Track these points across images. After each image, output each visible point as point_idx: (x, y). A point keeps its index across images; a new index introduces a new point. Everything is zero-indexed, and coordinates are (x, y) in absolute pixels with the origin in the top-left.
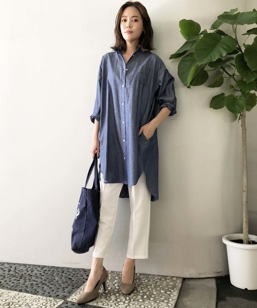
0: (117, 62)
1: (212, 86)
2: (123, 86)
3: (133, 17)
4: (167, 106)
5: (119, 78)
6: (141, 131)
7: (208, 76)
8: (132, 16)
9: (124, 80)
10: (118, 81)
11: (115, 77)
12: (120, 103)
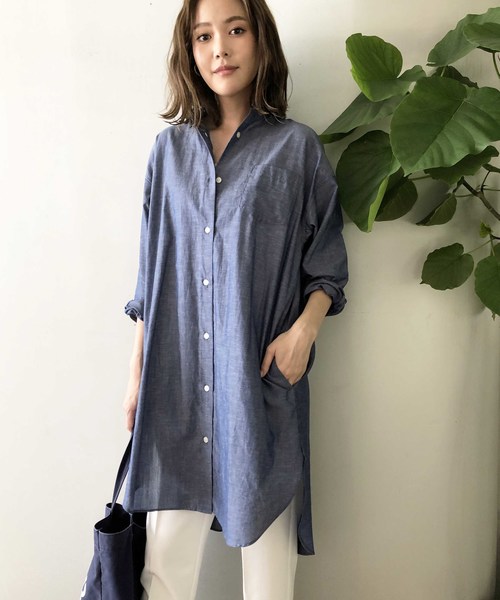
0: (194, 155)
1: (426, 221)
2: (208, 230)
3: (230, 20)
4: (321, 288)
5: (197, 205)
6: (268, 360)
7: (415, 194)
8: (228, 17)
9: (212, 213)
10: (194, 214)
11: (186, 202)
12: (198, 278)
